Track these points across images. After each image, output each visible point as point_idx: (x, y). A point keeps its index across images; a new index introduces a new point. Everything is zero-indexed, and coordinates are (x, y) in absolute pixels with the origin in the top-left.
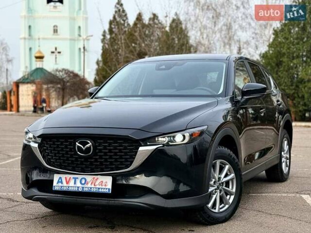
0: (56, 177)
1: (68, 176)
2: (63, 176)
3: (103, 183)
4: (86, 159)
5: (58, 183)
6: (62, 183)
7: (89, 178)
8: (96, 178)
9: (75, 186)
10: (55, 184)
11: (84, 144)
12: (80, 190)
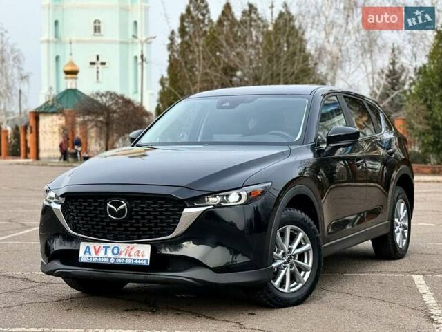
0: (83, 246)
1: (97, 245)
2: (91, 245)
3: (140, 253)
4: (120, 223)
5: (85, 253)
6: (90, 253)
7: (123, 247)
8: (130, 248)
9: (106, 256)
10: (81, 254)
11: (117, 204)
12: (112, 262)
